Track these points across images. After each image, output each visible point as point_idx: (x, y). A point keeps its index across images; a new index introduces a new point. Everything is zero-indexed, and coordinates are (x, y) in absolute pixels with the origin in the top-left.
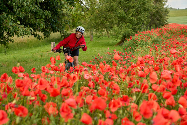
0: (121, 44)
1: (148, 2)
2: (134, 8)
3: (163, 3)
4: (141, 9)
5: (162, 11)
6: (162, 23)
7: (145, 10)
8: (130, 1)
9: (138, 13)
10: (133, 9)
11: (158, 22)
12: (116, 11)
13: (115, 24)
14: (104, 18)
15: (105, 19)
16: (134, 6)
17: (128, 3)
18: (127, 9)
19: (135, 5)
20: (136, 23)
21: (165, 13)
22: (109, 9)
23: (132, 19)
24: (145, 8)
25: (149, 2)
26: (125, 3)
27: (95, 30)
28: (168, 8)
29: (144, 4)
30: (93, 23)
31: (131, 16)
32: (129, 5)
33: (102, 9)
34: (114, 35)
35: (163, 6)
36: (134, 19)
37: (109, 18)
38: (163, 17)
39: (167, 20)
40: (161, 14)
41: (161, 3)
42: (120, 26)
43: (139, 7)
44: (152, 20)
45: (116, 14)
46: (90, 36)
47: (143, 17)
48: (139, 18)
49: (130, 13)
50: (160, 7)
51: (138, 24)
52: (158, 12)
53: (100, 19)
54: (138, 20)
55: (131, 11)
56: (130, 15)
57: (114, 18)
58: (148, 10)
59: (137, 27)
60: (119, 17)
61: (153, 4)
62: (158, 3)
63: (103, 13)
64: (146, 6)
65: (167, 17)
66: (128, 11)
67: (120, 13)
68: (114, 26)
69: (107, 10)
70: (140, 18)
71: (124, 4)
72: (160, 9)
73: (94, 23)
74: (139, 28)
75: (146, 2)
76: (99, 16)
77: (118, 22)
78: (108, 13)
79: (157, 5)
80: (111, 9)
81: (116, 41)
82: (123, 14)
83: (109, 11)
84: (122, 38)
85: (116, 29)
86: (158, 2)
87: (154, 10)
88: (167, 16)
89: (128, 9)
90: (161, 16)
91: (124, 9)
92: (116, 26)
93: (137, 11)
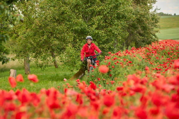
0: (80, 76)
1: (123, 3)
2: (99, 15)
3: (149, 4)
4: (111, 16)
5: (147, 19)
6: (148, 39)
7: (118, 18)
8: (93, 3)
9: (107, 22)
10: (99, 17)
11: (140, 37)
12: (69, 21)
13: (69, 42)
14: (50, 34)
15: (52, 35)
16: (99, 12)
17: (90, 7)
18: (88, 17)
19: (102, 10)
20: (104, 40)
21: (152, 22)
22: (57, 18)
23: (98, 33)
24: (118, 14)
25: (125, 3)
26: (84, 6)
27: (34, 54)
28: (157, 13)
29: (116, 7)
30: (31, 43)
31: (96, 29)
32: (91, 10)
33: (46, 19)
34: (68, 62)
35: (149, 10)
36: (101, 32)
37: (59, 33)
38: (149, 29)
39: (156, 34)
40: (145, 23)
41: (146, 4)
42: (78, 45)
43: (108, 13)
44: (131, 34)
45: (71, 25)
46: (25, 65)
47: (116, 29)
48: (109, 31)
49: (93, 24)
50: (143, 12)
51: (107, 41)
52: (139, 21)
53: (43, 36)
54: (108, 35)
55: (96, 19)
56: (94, 26)
57: (67, 33)
58: (124, 17)
59: (106, 46)
60: (76, 31)
61: (131, 8)
62: (140, 6)
63: (48, 25)
64: (121, 10)
65: (155, 29)
66: (90, 19)
67: (77, 24)
68: (67, 46)
69: (54, 20)
70: (111, 31)
71: (83, 9)
72: (143, 16)
73: (33, 43)
74: (110, 49)
75: (120, 4)
76: (41, 31)
77: (74, 40)
78: (56, 24)
79: (139, 8)
80: (61, 18)
81: (72, 71)
82: (81, 25)
83: (58, 20)
84: (82, 66)
85: (71, 51)
86: (139, 3)
87: (134, 16)
88: (155, 26)
89: (90, 17)
90: (144, 28)
91: (83, 17)
92: (70, 45)
93: (105, 20)
